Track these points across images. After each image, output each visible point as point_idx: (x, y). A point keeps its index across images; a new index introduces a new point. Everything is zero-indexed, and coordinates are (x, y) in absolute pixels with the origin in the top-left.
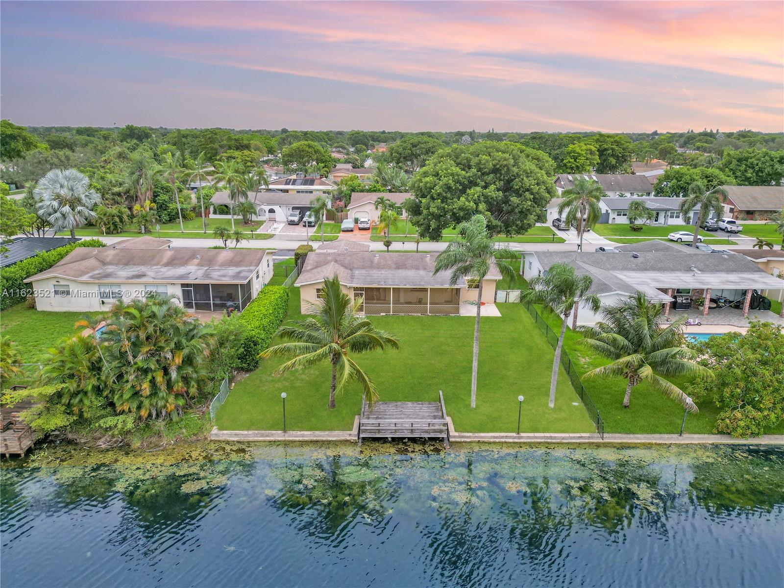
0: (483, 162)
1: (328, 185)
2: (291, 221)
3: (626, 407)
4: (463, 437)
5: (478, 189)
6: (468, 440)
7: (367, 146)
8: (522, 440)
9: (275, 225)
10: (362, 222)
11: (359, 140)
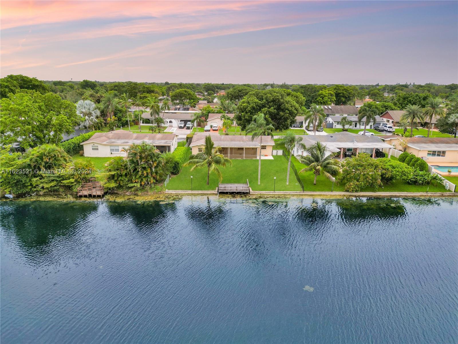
0: (268, 97)
1: (196, 110)
2: (180, 127)
3: (315, 184)
4: (255, 192)
5: (266, 109)
6: (257, 193)
7: (214, 92)
8: (276, 194)
9: (173, 128)
10: (214, 127)
11: (210, 88)
